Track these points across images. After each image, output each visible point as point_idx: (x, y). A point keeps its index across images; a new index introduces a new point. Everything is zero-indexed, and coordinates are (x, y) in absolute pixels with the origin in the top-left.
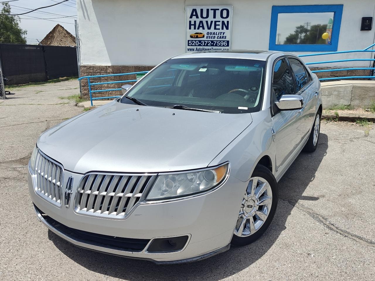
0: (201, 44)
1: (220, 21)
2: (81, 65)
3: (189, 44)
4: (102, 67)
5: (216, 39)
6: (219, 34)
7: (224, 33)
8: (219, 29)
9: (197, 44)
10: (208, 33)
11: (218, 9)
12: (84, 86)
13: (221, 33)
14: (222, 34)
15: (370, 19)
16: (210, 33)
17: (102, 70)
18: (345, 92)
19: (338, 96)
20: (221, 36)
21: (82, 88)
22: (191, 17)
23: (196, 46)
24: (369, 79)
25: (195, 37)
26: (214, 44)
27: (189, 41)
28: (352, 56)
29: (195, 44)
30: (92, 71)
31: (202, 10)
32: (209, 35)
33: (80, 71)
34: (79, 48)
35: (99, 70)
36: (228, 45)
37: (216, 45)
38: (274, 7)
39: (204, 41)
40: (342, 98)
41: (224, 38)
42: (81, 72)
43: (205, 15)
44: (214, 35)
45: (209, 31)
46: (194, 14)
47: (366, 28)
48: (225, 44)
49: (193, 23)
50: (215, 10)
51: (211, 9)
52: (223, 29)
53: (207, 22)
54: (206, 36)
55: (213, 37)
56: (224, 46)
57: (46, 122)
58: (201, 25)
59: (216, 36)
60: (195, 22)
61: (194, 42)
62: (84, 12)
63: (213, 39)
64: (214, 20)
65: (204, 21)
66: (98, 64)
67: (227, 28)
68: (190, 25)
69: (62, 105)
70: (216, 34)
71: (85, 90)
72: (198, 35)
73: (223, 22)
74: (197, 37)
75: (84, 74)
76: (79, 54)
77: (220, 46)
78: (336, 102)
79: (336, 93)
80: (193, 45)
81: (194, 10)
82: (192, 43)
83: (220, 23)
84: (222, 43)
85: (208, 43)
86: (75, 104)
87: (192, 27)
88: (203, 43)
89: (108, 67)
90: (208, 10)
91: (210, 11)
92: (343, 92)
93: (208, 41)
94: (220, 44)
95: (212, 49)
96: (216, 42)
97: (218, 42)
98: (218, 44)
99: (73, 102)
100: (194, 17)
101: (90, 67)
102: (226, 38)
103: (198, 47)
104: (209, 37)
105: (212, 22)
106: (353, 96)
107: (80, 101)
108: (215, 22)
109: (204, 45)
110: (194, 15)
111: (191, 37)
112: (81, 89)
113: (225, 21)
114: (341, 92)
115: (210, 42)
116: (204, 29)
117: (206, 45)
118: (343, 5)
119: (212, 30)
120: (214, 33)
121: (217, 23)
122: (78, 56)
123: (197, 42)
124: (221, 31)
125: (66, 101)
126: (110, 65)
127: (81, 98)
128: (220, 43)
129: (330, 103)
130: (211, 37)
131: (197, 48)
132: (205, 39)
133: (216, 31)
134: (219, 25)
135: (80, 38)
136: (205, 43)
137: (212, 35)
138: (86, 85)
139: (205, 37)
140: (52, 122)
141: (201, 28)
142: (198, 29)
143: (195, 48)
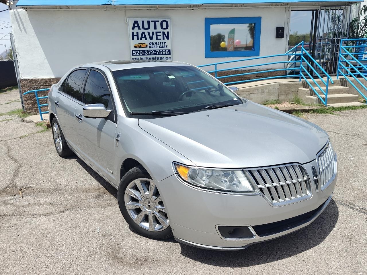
0: (145, 54)
1: (160, 32)
2: (21, 79)
3: (134, 54)
4: (45, 79)
5: (158, 48)
6: (160, 44)
7: (165, 43)
8: (161, 39)
9: (141, 53)
10: (150, 43)
11: (158, 21)
12: (26, 101)
13: (162, 43)
14: (164, 43)
15: (283, 29)
16: (153, 43)
17: (45, 83)
18: (274, 89)
19: (269, 93)
20: (162, 46)
21: (24, 102)
22: (133, 28)
23: (140, 55)
24: (285, 78)
25: (138, 47)
26: (157, 53)
27: (133, 51)
28: (270, 60)
29: (139, 53)
30: (34, 84)
31: (143, 22)
32: (152, 45)
33: (20, 85)
34: (16, 61)
35: (42, 83)
36: (170, 54)
37: (159, 54)
38: (206, 19)
39: (147, 50)
40: (272, 95)
41: (166, 47)
42: (22, 86)
43: (146, 26)
44: (157, 44)
45: (152, 41)
46: (136, 25)
47: (280, 36)
48: (167, 53)
49: (135, 34)
50: (155, 22)
51: (152, 21)
52: (164, 39)
53: (149, 33)
54: (149, 45)
55: (155, 46)
56: (166, 54)
57: (2, 142)
58: (143, 36)
59: (158, 46)
60: (137, 33)
61: (138, 52)
62: (19, 24)
63: (155, 49)
64: (155, 31)
65: (146, 32)
66: (40, 77)
67: (168, 38)
68: (133, 36)
69: (5, 122)
70: (158, 44)
71: (28, 104)
72: (141, 45)
73: (164, 33)
74: (140, 47)
75: (26, 87)
76: (17, 68)
77: (162, 54)
78: (268, 98)
79: (267, 90)
80: (137, 54)
81: (136, 22)
82: (137, 53)
83: (161, 34)
84: (164, 52)
85: (151, 53)
86: (20, 119)
87: (135, 38)
88: (147, 52)
89: (51, 80)
90: (149, 22)
91: (150, 22)
92: (272, 90)
93: (151, 50)
94: (163, 53)
95: (155, 58)
96: (158, 51)
97: (160, 51)
98: (161, 53)
99: (16, 117)
100: (136, 29)
101: (31, 81)
102: (167, 47)
103: (143, 57)
104: (151, 47)
105: (153, 33)
106: (280, 92)
107: (24, 116)
108: (157, 33)
109: (148, 55)
110: (136, 27)
111: (135, 47)
112: (22, 103)
113: (166, 31)
114: (271, 90)
115: (153, 52)
116: (146, 39)
117: (149, 54)
118: (261, 17)
119: (154, 40)
120: (156, 43)
121: (158, 34)
122: (16, 70)
123: (141, 52)
124: (162, 41)
125: (8, 117)
126: (53, 77)
127: (24, 113)
128: (162, 51)
129: (264, 99)
130: (153, 47)
131: (141, 57)
132: (148, 48)
133: (157, 41)
134: (160, 35)
135: (17, 51)
136: (148, 52)
137: (154, 45)
138: (29, 99)
139: (148, 47)
140: (9, 141)
141: (144, 39)
142: (141, 39)
143: (139, 57)
